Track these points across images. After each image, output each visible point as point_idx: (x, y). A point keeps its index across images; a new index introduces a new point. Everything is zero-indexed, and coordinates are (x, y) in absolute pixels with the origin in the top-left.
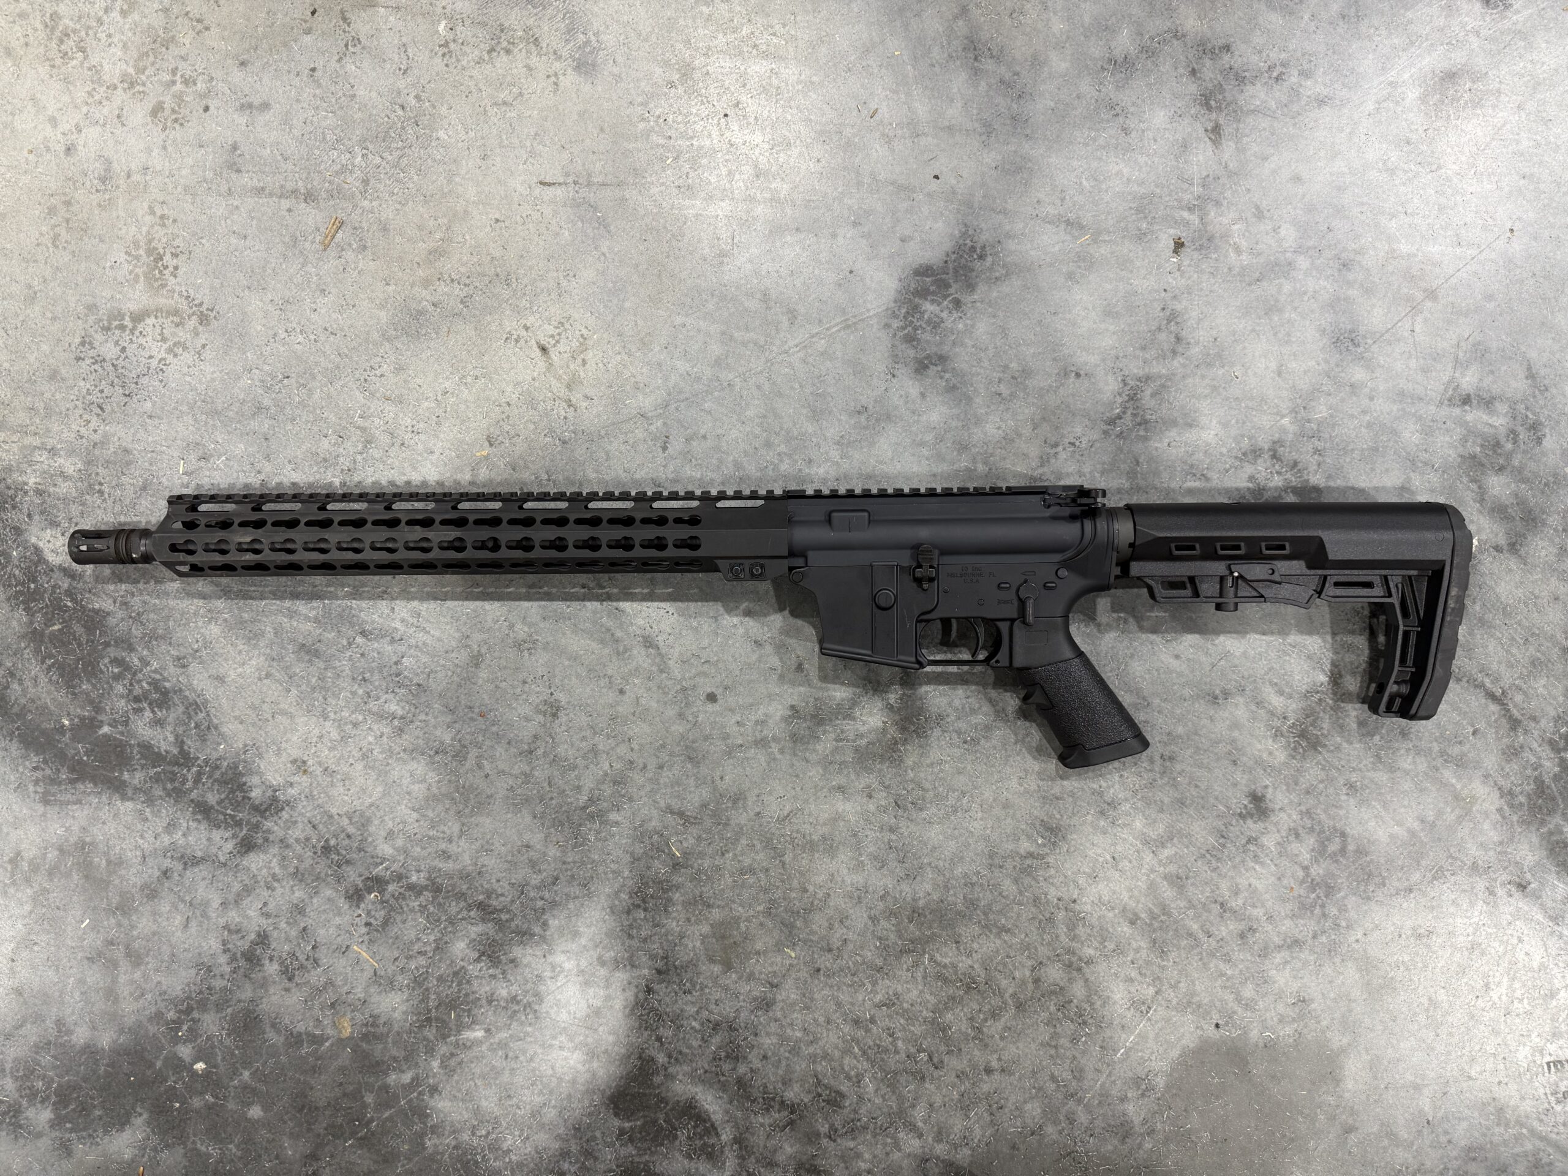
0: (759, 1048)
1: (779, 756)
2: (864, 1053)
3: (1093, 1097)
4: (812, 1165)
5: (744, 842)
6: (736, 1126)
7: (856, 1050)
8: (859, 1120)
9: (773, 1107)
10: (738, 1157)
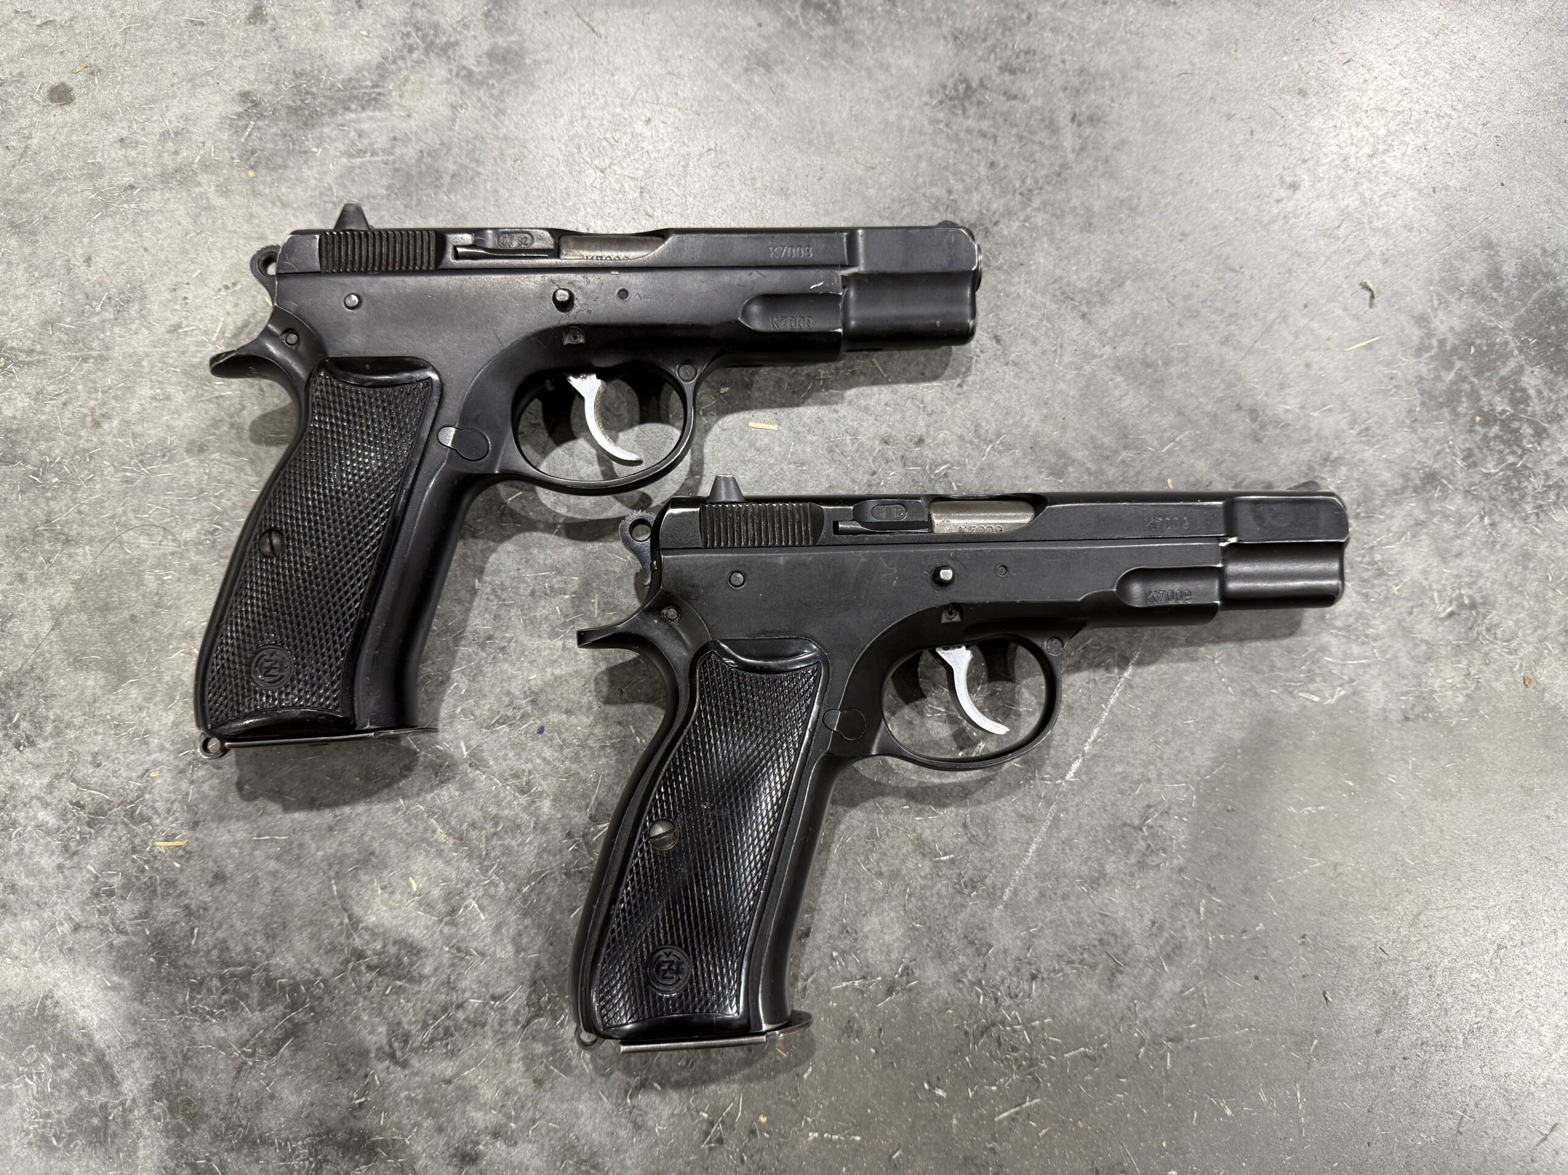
0: (201, 856)
1: (217, 201)
2: (461, 840)
3: (1024, 882)
4: (351, 1133)
5: (145, 391)
6: (159, 1054)
7: (441, 835)
8: (460, 1006)
9: (245, 997)
10: (167, 1132)
